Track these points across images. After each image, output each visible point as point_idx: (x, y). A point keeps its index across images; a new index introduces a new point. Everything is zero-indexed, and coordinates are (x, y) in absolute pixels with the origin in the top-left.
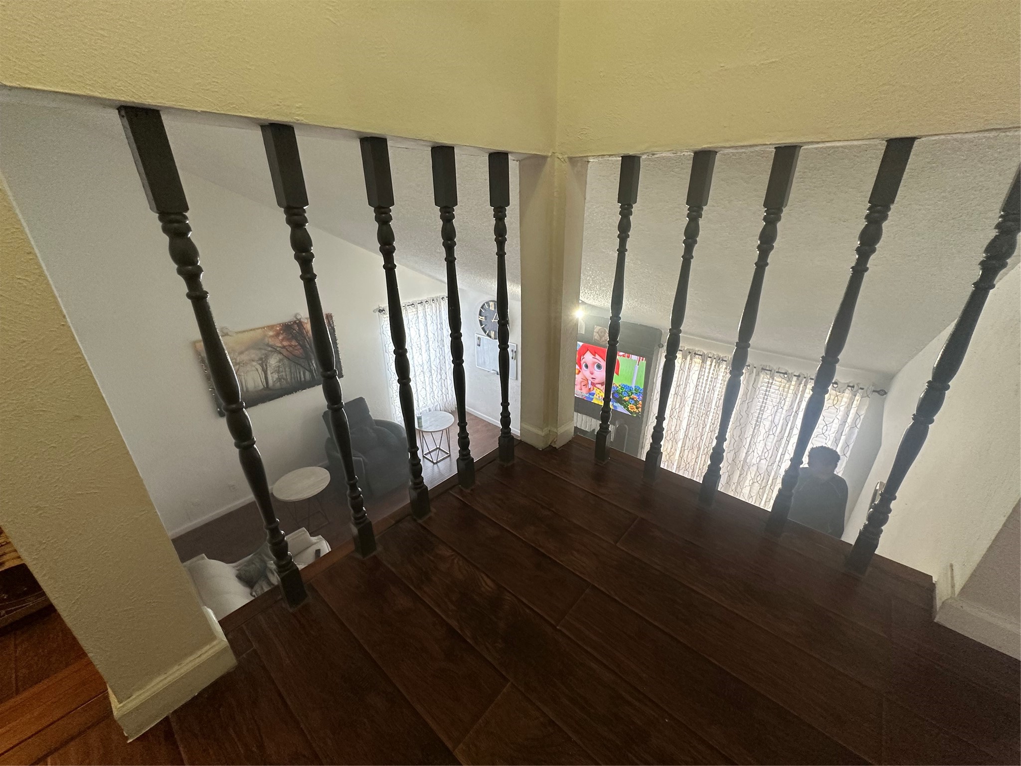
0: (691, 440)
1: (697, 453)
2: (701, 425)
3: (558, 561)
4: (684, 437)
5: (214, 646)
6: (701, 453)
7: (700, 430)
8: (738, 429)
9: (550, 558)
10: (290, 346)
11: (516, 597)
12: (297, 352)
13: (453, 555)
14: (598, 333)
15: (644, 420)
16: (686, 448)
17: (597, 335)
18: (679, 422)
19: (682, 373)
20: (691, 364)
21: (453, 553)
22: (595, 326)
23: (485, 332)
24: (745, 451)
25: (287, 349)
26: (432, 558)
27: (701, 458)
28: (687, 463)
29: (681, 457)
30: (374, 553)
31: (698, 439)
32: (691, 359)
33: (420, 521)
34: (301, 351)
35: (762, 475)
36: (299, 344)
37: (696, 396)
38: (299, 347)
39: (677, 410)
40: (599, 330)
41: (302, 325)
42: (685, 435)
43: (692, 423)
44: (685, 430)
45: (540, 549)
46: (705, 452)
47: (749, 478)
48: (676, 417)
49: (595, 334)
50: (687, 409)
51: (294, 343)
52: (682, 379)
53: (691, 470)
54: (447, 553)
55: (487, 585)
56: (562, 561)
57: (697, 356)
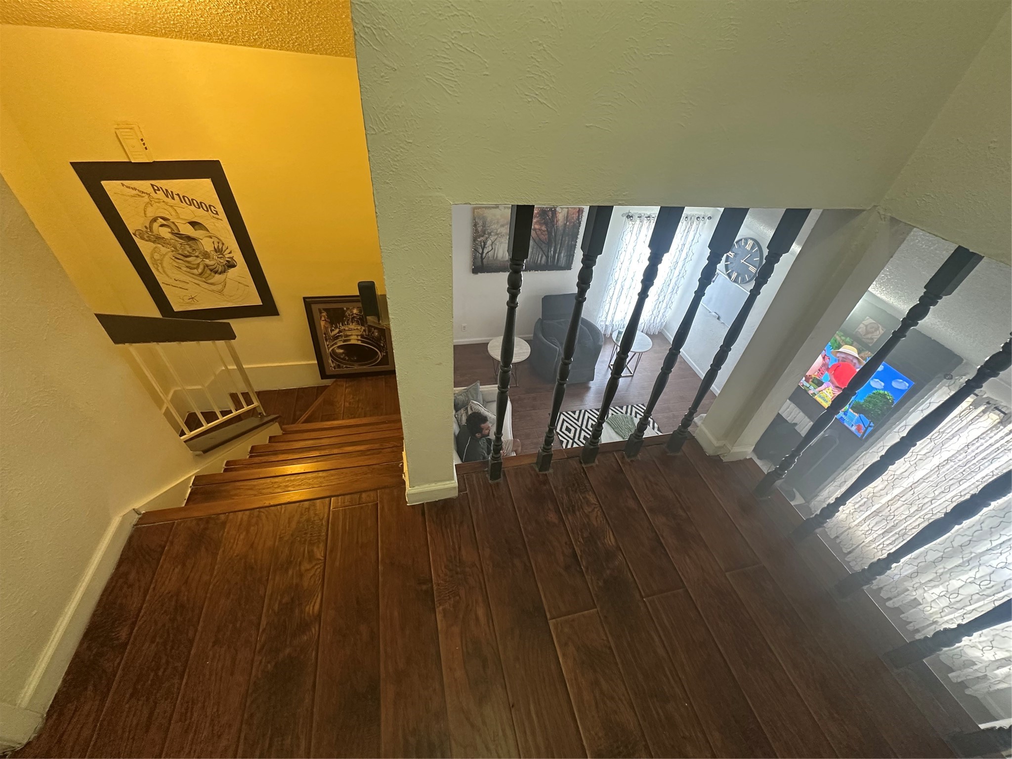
0: (915, 495)
1: (914, 512)
2: (943, 488)
3: (670, 556)
4: (909, 487)
5: (452, 483)
6: (920, 515)
7: (937, 493)
8: (997, 521)
9: (665, 550)
10: (540, 230)
11: (626, 561)
12: (543, 237)
13: (595, 504)
14: (866, 326)
15: (866, 444)
16: (903, 499)
17: (865, 328)
18: (913, 469)
19: (958, 421)
20: (979, 416)
21: (597, 503)
22: (868, 317)
23: (727, 270)
24: (989, 546)
25: (536, 232)
26: (581, 498)
27: (917, 519)
28: (893, 514)
29: (888, 504)
30: (546, 472)
31: (926, 500)
32: (984, 412)
33: (584, 466)
34: (546, 236)
35: (992, 583)
36: (547, 229)
37: (961, 454)
38: (546, 233)
39: (919, 457)
40: (871, 323)
41: (556, 214)
42: (911, 486)
43: (931, 479)
44: (915, 481)
45: (661, 538)
46: (926, 517)
47: (972, 574)
48: (912, 463)
49: (862, 325)
50: (936, 461)
51: (544, 228)
52: (953, 427)
53: (893, 524)
54: (593, 500)
55: (610, 540)
56: (673, 557)
57: (997, 411)
